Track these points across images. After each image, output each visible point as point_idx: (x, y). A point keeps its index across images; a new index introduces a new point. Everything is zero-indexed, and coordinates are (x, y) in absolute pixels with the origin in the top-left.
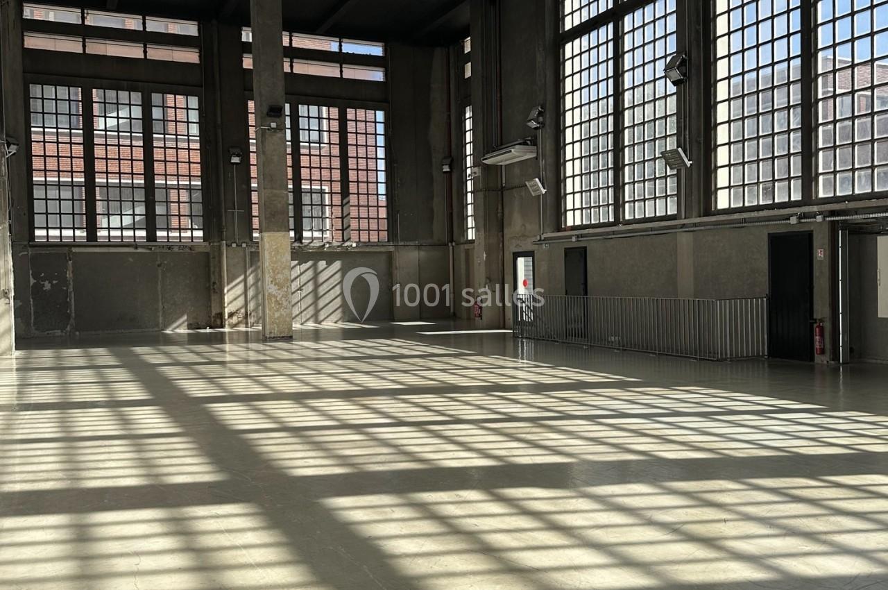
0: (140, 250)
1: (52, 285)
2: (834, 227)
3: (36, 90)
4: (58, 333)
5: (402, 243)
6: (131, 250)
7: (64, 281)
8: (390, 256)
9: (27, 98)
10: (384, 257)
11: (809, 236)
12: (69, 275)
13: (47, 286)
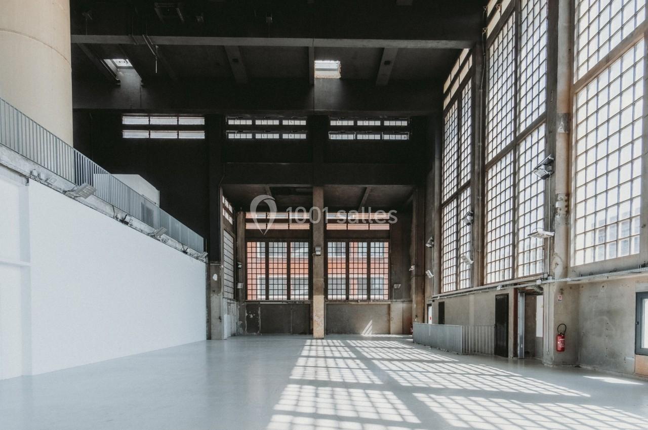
0: (284, 303)
1: (253, 316)
2: (516, 290)
3: (249, 244)
4: (255, 333)
5: (395, 300)
6: (281, 303)
7: (257, 315)
8: (389, 306)
9: (246, 247)
10: (386, 307)
11: (507, 295)
12: (259, 312)
13: (252, 316)
